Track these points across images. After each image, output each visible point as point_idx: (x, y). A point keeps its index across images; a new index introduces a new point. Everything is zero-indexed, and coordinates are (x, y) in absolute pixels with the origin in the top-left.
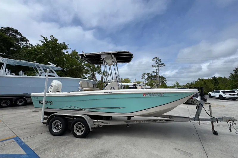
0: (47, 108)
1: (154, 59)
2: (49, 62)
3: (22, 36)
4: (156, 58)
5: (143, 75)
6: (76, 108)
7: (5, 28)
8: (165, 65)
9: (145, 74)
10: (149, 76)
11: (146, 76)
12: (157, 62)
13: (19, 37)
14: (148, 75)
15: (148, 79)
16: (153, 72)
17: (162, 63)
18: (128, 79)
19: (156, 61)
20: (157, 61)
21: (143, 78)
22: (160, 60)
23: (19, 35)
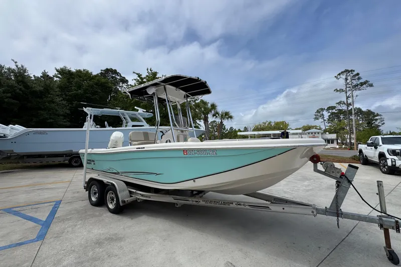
0: (92, 169)
1: (339, 74)
2: (135, 107)
3: (121, 76)
4: (347, 71)
5: (318, 111)
6: (114, 171)
7: (104, 70)
8: (371, 85)
9: (322, 110)
10: (332, 114)
11: (326, 115)
12: (348, 81)
13: (119, 77)
14: (330, 111)
15: (330, 119)
16: (339, 103)
17: (361, 81)
18: (283, 123)
19: (346, 79)
20: (349, 78)
21: (318, 119)
22: (358, 74)
23: (118, 76)
